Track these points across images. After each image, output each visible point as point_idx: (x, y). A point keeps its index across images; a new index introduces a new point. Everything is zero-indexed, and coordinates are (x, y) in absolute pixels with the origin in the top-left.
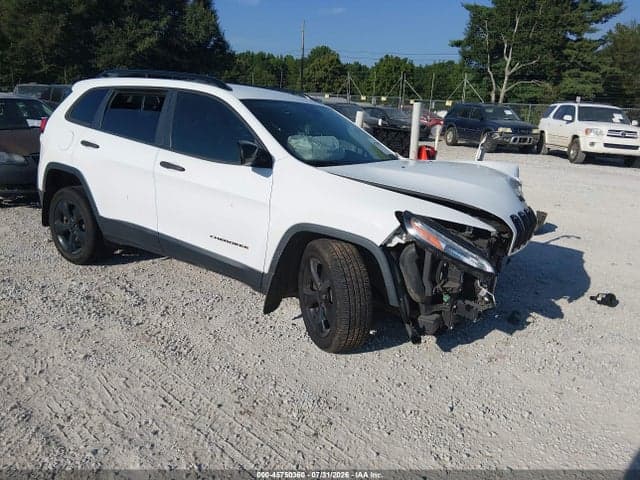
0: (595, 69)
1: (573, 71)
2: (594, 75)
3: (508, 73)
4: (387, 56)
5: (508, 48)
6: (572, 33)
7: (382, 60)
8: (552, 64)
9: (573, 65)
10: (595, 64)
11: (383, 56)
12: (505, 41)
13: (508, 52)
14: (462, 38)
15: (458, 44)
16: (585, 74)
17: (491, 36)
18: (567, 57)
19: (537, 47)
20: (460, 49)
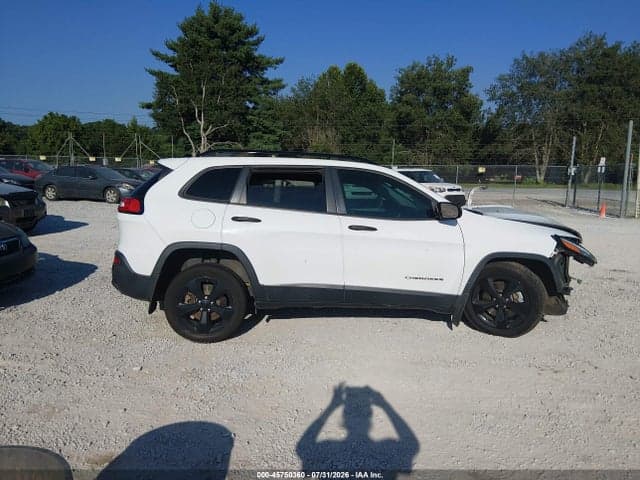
0: (272, 132)
1: (257, 133)
2: (273, 137)
3: (203, 135)
4: (51, 114)
5: (200, 112)
6: (251, 102)
7: (46, 117)
8: (240, 128)
9: (256, 129)
10: (272, 128)
11: (46, 113)
12: (196, 107)
13: (200, 116)
14: (152, 100)
15: (149, 106)
16: (267, 136)
17: (181, 101)
18: (250, 122)
19: (225, 113)
20: (151, 111)
